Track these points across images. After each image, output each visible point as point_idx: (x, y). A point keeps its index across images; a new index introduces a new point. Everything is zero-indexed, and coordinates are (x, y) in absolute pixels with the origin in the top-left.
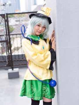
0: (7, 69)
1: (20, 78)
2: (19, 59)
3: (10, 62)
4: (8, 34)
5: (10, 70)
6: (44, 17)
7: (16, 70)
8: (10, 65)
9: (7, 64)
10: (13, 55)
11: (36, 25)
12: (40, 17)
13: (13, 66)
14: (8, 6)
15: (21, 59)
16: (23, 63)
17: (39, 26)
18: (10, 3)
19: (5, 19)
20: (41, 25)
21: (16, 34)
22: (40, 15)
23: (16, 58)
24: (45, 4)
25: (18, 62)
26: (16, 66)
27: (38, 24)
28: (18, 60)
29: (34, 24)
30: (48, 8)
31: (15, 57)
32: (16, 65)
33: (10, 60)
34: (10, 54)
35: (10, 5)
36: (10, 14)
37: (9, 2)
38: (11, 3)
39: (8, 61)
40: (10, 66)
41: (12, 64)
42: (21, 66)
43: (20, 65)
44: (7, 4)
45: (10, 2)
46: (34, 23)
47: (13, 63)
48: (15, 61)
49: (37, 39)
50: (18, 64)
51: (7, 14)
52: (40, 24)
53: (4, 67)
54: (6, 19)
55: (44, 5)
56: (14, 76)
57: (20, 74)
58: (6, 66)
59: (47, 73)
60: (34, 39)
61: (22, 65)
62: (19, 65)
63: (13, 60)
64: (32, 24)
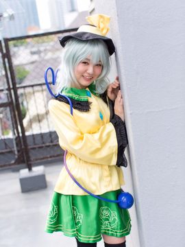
0: (17, 170)
1: (48, 188)
2: (43, 143)
3: (22, 153)
4: (11, 86)
5: (25, 173)
6: (95, 40)
7: (38, 170)
8: (22, 159)
9: (16, 157)
10: (29, 136)
12: (86, 41)
13: (30, 161)
14: (8, 20)
15: (48, 144)
16: (52, 153)
17: (85, 63)
18: (11, 14)
19: (2, 53)
20: (89, 60)
21: (32, 86)
23: (36, 142)
24: (94, 10)
25: (41, 150)
26: (39, 161)
28: (40, 145)
29: (73, 60)
31: (34, 139)
32: (37, 160)
33: (23, 147)
34: (21, 135)
35: (12, 17)
36: (13, 39)
37: (8, 10)
38: (13, 12)
39: (18, 151)
40: (23, 162)
41: (28, 158)
42: (50, 159)
43: (48, 158)
44: (5, 15)
45: (10, 12)
46: (73, 58)
47: (30, 154)
48: (33, 149)
49: (83, 98)
50: (42, 157)
51: (7, 40)
52: (87, 59)
53: (10, 165)
54: (4, 51)
55: (91, 13)
56: (34, 186)
57: (48, 178)
58: (13, 162)
59: (111, 175)
60: (76, 97)
61: (51, 157)
63: (29, 147)
64: (68, 61)
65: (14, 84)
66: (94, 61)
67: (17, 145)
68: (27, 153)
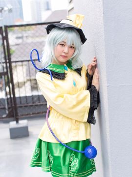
0: (8, 122)
1: (30, 136)
3: (12, 110)
4: (8, 61)
5: (13, 124)
7: (23, 123)
8: (12, 114)
9: (7, 112)
11: (57, 43)
12: (64, 29)
13: (18, 116)
14: (7, 12)
16: (34, 111)
18: (10, 8)
19: (2, 35)
22: (64, 25)
23: (22, 102)
25: (26, 109)
26: (24, 116)
27: (60, 41)
30: (78, 16)
32: (22, 115)
33: (13, 105)
35: (10, 11)
36: (11, 26)
37: (8, 5)
38: (12, 7)
39: (9, 108)
40: (13, 116)
42: (32, 115)
43: (30, 114)
44: (6, 9)
45: (10, 6)
47: (18, 111)
48: (21, 107)
50: (26, 113)
51: (6, 27)
53: (3, 118)
54: (4, 35)
56: (19, 134)
57: (30, 129)
58: (4, 116)
61: (33, 114)
62: (28, 115)
63: (18, 106)
65: (10, 59)
66: (69, 44)
67: (8, 104)
68: (16, 110)
